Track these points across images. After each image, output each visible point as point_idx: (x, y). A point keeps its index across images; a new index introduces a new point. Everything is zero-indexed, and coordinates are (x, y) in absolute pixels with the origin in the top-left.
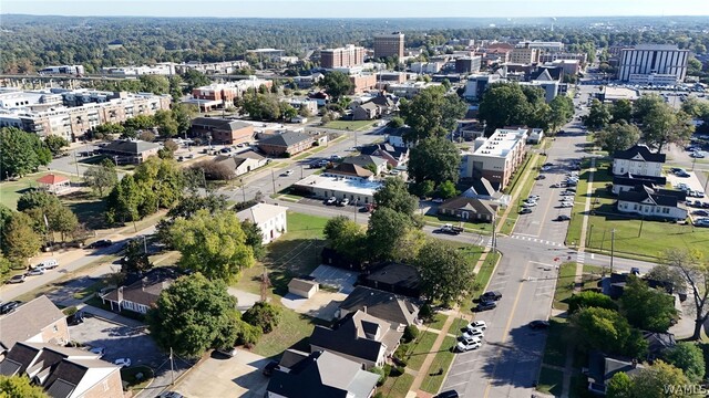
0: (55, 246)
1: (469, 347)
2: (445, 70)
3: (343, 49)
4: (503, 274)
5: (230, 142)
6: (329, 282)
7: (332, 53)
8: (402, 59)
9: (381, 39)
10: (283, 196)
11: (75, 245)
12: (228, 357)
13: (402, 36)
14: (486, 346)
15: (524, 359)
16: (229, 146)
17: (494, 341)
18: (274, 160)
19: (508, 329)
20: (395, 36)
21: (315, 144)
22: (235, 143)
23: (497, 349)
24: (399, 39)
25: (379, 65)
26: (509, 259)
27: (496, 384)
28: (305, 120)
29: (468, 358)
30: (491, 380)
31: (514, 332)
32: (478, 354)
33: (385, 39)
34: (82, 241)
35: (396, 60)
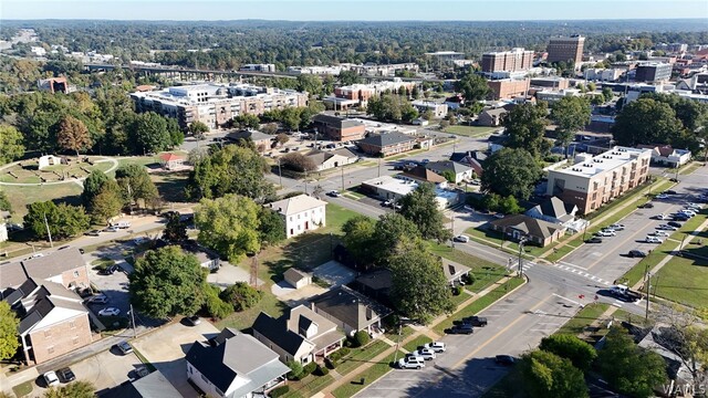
0: (138, 211)
1: (408, 365)
2: (622, 78)
3: (509, 53)
4: (511, 302)
5: (339, 139)
6: (328, 278)
7: (494, 56)
8: (578, 64)
9: (557, 42)
10: (348, 193)
11: (152, 213)
12: (192, 325)
13: (581, 39)
14: (432, 368)
16: (336, 143)
17: (441, 366)
18: (366, 159)
19: (469, 357)
20: (574, 39)
21: (416, 147)
22: (343, 140)
23: (439, 374)
24: (577, 42)
25: (549, 70)
26: (531, 288)
28: (425, 123)
29: (402, 376)
31: (472, 362)
32: (416, 375)
33: (562, 42)
34: (159, 210)
35: (570, 65)
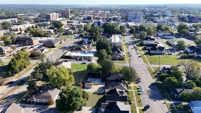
2: (84, 20)
6: (94, 82)
7: (49, 15)
12: (81, 110)
15: (156, 93)
17: (147, 90)
18: (51, 49)
20: (67, 10)
21: (61, 43)
22: (34, 45)
23: (149, 92)
27: (155, 101)
28: (52, 36)
30: (153, 100)
31: (149, 87)
33: (64, 11)
34: (2, 83)
35: (68, 17)
